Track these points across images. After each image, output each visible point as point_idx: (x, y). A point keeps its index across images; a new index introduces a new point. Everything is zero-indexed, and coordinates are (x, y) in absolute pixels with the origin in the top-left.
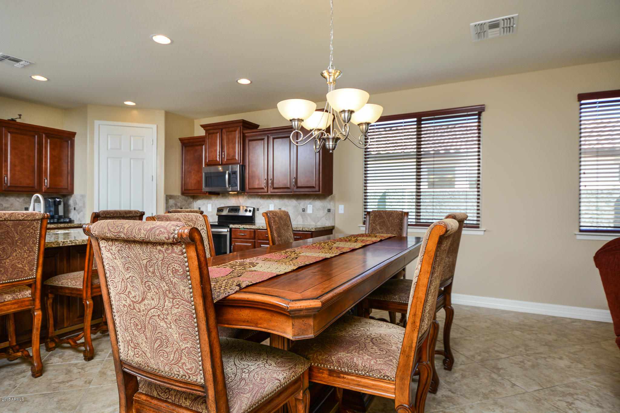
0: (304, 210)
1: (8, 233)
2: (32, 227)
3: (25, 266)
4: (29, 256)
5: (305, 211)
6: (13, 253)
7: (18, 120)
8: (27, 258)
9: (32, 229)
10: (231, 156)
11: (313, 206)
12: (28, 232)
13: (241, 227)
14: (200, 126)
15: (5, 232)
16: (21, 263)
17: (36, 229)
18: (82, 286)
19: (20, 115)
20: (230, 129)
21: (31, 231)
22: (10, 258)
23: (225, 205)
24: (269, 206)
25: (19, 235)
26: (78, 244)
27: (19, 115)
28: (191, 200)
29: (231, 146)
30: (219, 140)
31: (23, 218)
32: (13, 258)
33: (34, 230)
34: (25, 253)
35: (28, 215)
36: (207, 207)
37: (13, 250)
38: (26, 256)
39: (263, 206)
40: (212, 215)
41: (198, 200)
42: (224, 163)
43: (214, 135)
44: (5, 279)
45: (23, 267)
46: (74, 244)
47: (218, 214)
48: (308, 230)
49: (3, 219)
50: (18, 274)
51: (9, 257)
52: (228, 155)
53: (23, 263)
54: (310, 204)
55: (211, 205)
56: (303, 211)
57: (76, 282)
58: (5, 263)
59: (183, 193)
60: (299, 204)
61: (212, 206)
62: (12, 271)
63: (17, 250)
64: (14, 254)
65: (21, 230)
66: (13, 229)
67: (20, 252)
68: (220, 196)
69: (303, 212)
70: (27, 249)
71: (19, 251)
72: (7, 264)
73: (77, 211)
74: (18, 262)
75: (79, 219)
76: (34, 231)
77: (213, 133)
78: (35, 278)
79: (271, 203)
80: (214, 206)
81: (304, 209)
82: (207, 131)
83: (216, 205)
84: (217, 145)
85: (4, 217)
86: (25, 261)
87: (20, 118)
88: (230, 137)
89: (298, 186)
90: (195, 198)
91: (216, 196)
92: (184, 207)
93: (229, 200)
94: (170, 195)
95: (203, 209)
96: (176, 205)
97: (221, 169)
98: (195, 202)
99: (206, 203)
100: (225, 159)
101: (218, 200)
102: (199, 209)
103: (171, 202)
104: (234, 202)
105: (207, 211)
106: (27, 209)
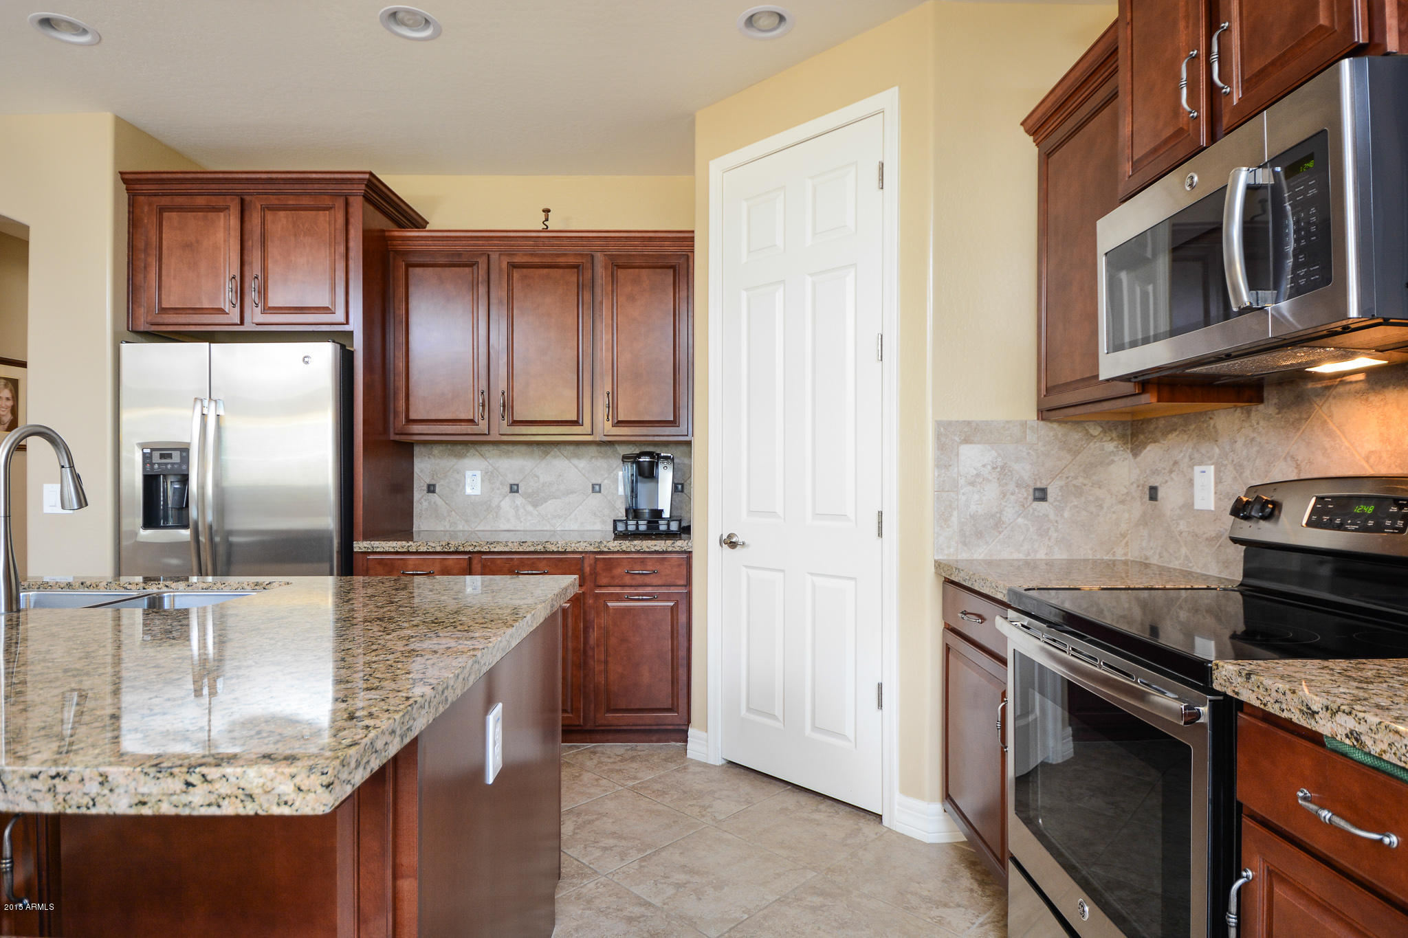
7: (541, 227)
19: (546, 212)
27: (544, 211)
28: (1111, 446)
36: (1192, 483)
41: (1144, 445)
42: (1225, 123)
55: (1211, 468)
59: (1046, 412)
61: (1218, 481)
68: (1268, 408)
83: (1239, 468)
87: (548, 220)
90: (1133, 435)
91: (1238, 412)
92: (1059, 483)
93: (1330, 434)
94: (969, 423)
95: (1170, 496)
96: (1003, 471)
97: (1196, 179)
98: (1135, 455)
99: (1187, 459)
100: (1230, 94)
101: (1252, 435)
102: (1153, 493)
103: (973, 457)
104: (1369, 447)
105: (1189, 505)
106: (597, 488)
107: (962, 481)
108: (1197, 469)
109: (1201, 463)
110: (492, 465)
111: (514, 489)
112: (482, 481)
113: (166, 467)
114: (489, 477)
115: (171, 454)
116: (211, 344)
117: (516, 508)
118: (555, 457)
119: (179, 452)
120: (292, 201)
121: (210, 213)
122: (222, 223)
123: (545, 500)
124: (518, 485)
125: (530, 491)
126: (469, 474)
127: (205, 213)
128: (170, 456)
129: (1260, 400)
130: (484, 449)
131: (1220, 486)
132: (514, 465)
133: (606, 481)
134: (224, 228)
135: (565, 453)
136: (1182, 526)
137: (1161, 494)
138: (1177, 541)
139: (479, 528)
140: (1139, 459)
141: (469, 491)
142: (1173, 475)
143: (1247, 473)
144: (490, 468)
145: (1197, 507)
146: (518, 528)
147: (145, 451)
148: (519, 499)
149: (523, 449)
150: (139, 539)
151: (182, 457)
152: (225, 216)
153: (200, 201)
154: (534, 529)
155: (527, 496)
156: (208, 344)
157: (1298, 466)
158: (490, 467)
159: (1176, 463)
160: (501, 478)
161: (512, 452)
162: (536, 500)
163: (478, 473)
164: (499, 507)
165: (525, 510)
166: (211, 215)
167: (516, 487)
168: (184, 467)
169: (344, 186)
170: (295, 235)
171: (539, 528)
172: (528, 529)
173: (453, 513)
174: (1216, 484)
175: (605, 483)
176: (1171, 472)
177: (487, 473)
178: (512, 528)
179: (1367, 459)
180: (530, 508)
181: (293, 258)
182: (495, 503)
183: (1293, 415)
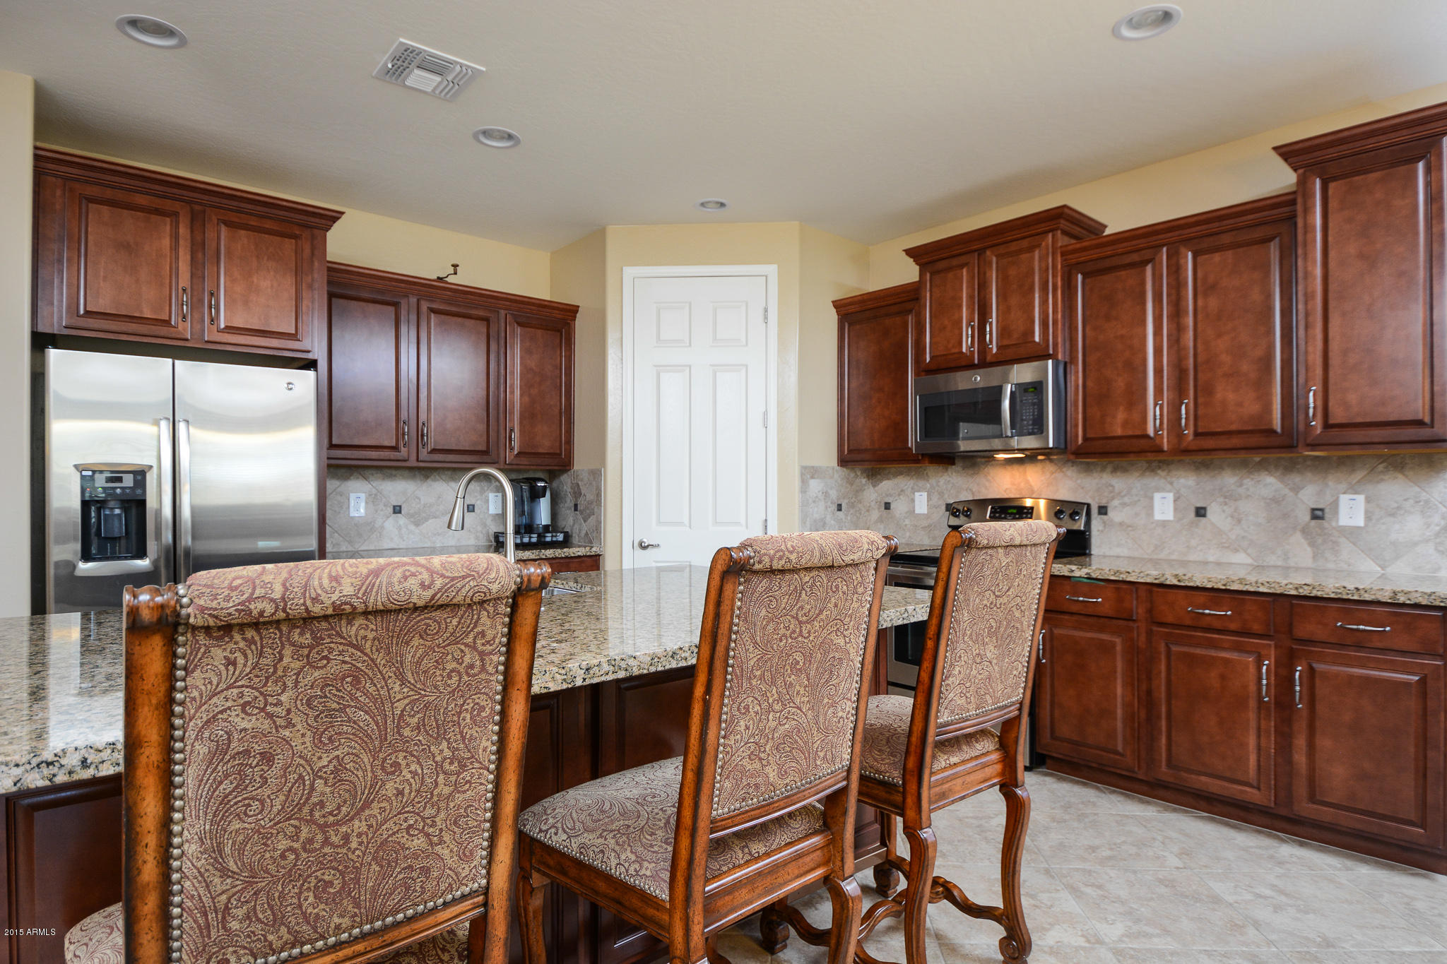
0: (1317, 514)
1: (356, 681)
2: (470, 640)
3: (441, 842)
4: (456, 787)
5: (1327, 516)
6: (384, 784)
7: (451, 279)
8: (449, 797)
9: (473, 647)
10: (1015, 336)
11: (1368, 500)
12: (454, 665)
13: (1077, 574)
14: (904, 253)
15: (343, 679)
16: (422, 831)
17: (488, 648)
18: (666, 887)
19: (455, 266)
20: (1014, 247)
21: (467, 660)
22: (367, 812)
23: (973, 496)
24: (1152, 498)
25: (413, 688)
26: (636, 672)
27: (453, 266)
28: (864, 481)
29: (1014, 300)
30: (971, 286)
31: (429, 593)
32: (383, 810)
33: (482, 654)
34: (441, 777)
35: (453, 579)
36: (913, 500)
37: (383, 768)
38: (447, 790)
39: (1126, 500)
40: (929, 526)
41: (881, 481)
42: (989, 358)
43: (950, 275)
44: (346, 922)
45: (431, 844)
46: (621, 675)
47: (950, 524)
48: (1424, 603)
49: (330, 611)
50: (408, 889)
51: (367, 805)
52: (1004, 331)
53: (434, 825)
54: (1353, 489)
55: (925, 494)
56: (1314, 517)
57: (640, 860)
58: (346, 838)
59: (843, 461)
60: (1296, 490)
61: (929, 499)
62: (383, 876)
63: (403, 763)
64: (390, 788)
65: (421, 659)
66: (380, 659)
67: (414, 773)
68: (958, 467)
69: (1314, 522)
70: (447, 753)
71: (413, 768)
72: (354, 845)
73: (581, 513)
74: (410, 826)
75: (587, 534)
76: (482, 660)
77: (950, 269)
78: (486, 891)
79: (1158, 490)
80: (935, 498)
81: (1322, 510)
82: (923, 266)
83: (941, 494)
84: (960, 306)
85: (334, 597)
86: (442, 815)
87: (455, 273)
88: (1012, 272)
89: (1331, 421)
90: (872, 475)
91: (941, 468)
92: (846, 501)
93: (988, 480)
94: (813, 467)
95: (899, 507)
96: (826, 494)
97: (979, 378)
98: (874, 486)
99: (910, 489)
100: (992, 348)
101: (948, 479)
102: (887, 506)
103: (815, 486)
104: (1006, 487)
105: (912, 512)
106: (471, 507)
107: (810, 501)
108: (917, 494)
109: (919, 491)
110: (375, 488)
111: (397, 510)
112: (366, 503)
113: (115, 492)
114: (373, 499)
115: (121, 477)
116: (176, 362)
117: (400, 528)
118: (435, 480)
119: (132, 475)
120: (253, 222)
121: (153, 216)
122: (168, 228)
123: (426, 519)
124: (400, 507)
125: (412, 511)
126: (353, 496)
127: (148, 215)
128: (120, 480)
129: (953, 464)
130: (368, 472)
131: (931, 502)
132: (397, 489)
133: (478, 502)
134: (171, 236)
135: (443, 477)
136: (907, 522)
137: (892, 507)
138: (904, 530)
139: (363, 548)
140: (876, 488)
141: (353, 513)
142: (901, 497)
143: (946, 496)
144: (374, 491)
145: (916, 512)
146: (401, 547)
147: (84, 473)
148: (401, 519)
149: (406, 473)
150: (78, 573)
151: (135, 481)
152: (171, 221)
153: (141, 200)
154: (416, 546)
155: (410, 516)
156: (170, 361)
157: (973, 494)
158: (374, 489)
159: (902, 491)
160: (384, 500)
161: (395, 476)
162: (418, 520)
163: (363, 496)
164: (382, 527)
165: (407, 529)
166: (154, 218)
167: (398, 508)
168: (139, 491)
169: (312, 219)
170: (258, 257)
171: (420, 545)
172: (410, 547)
173: (336, 535)
174: (928, 501)
175: (478, 504)
176: (899, 495)
177: (370, 495)
178: (396, 547)
179: (1005, 491)
180: (412, 527)
181: (255, 280)
182: (378, 523)
183: (971, 472)
